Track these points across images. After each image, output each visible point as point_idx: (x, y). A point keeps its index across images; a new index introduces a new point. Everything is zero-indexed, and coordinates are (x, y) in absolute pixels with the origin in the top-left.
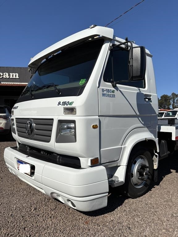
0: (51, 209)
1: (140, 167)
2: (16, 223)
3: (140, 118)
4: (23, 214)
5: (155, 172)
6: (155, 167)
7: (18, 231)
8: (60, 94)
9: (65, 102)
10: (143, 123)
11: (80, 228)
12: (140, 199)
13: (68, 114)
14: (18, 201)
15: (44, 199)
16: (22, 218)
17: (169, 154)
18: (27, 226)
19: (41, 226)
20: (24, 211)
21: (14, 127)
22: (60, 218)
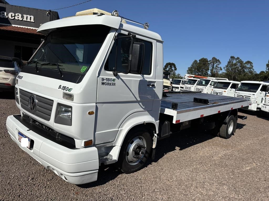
0: (47, 180)
1: (137, 146)
2: (12, 191)
3: (141, 104)
4: (20, 183)
5: (153, 151)
6: (154, 146)
7: (13, 198)
8: (63, 76)
9: (65, 87)
10: (144, 107)
11: (70, 197)
12: (133, 174)
13: (67, 98)
14: (17, 170)
15: (43, 169)
16: (18, 187)
17: (171, 135)
18: (22, 194)
19: (35, 194)
20: (21, 180)
21: (17, 95)
22: (54, 188)
